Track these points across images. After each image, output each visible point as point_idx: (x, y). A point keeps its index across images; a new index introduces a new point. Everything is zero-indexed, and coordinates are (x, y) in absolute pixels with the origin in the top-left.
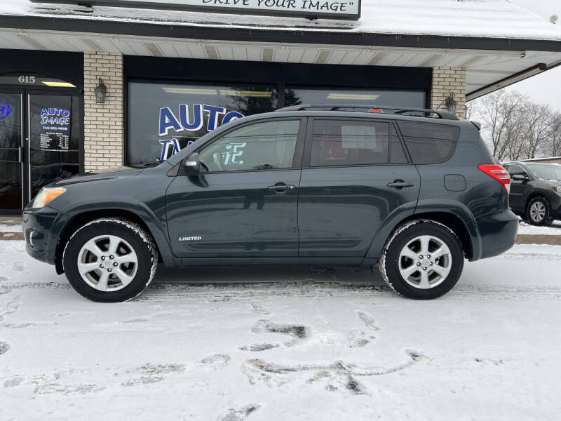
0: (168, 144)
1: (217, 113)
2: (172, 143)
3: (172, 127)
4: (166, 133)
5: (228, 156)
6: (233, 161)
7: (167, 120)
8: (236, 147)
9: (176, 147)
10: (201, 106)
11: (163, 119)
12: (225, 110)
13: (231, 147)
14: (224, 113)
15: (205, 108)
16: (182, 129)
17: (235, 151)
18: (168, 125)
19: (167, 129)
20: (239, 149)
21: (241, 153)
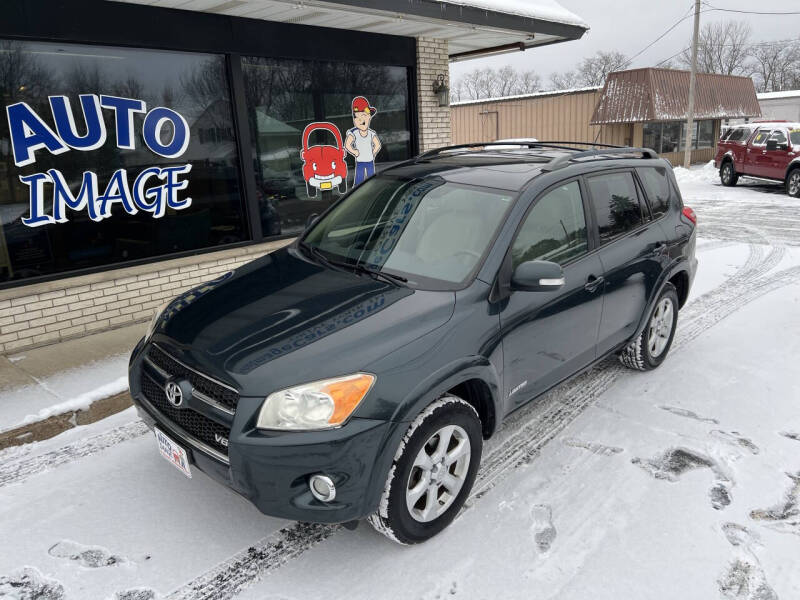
0: (40, 183)
1: (131, 112)
2: (49, 179)
3: (42, 145)
4: (32, 159)
5: (165, 191)
6: (175, 199)
7: (28, 132)
8: (175, 174)
9: (60, 187)
10: (95, 97)
11: (19, 131)
12: (144, 104)
13: (166, 174)
14: (144, 110)
15: (105, 101)
16: (65, 148)
17: (175, 181)
18: (33, 141)
19: (31, 150)
20: (181, 178)
21: (185, 184)
